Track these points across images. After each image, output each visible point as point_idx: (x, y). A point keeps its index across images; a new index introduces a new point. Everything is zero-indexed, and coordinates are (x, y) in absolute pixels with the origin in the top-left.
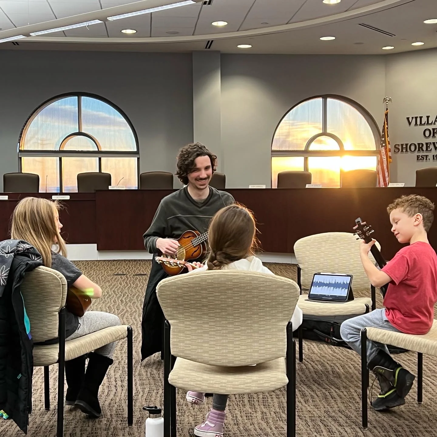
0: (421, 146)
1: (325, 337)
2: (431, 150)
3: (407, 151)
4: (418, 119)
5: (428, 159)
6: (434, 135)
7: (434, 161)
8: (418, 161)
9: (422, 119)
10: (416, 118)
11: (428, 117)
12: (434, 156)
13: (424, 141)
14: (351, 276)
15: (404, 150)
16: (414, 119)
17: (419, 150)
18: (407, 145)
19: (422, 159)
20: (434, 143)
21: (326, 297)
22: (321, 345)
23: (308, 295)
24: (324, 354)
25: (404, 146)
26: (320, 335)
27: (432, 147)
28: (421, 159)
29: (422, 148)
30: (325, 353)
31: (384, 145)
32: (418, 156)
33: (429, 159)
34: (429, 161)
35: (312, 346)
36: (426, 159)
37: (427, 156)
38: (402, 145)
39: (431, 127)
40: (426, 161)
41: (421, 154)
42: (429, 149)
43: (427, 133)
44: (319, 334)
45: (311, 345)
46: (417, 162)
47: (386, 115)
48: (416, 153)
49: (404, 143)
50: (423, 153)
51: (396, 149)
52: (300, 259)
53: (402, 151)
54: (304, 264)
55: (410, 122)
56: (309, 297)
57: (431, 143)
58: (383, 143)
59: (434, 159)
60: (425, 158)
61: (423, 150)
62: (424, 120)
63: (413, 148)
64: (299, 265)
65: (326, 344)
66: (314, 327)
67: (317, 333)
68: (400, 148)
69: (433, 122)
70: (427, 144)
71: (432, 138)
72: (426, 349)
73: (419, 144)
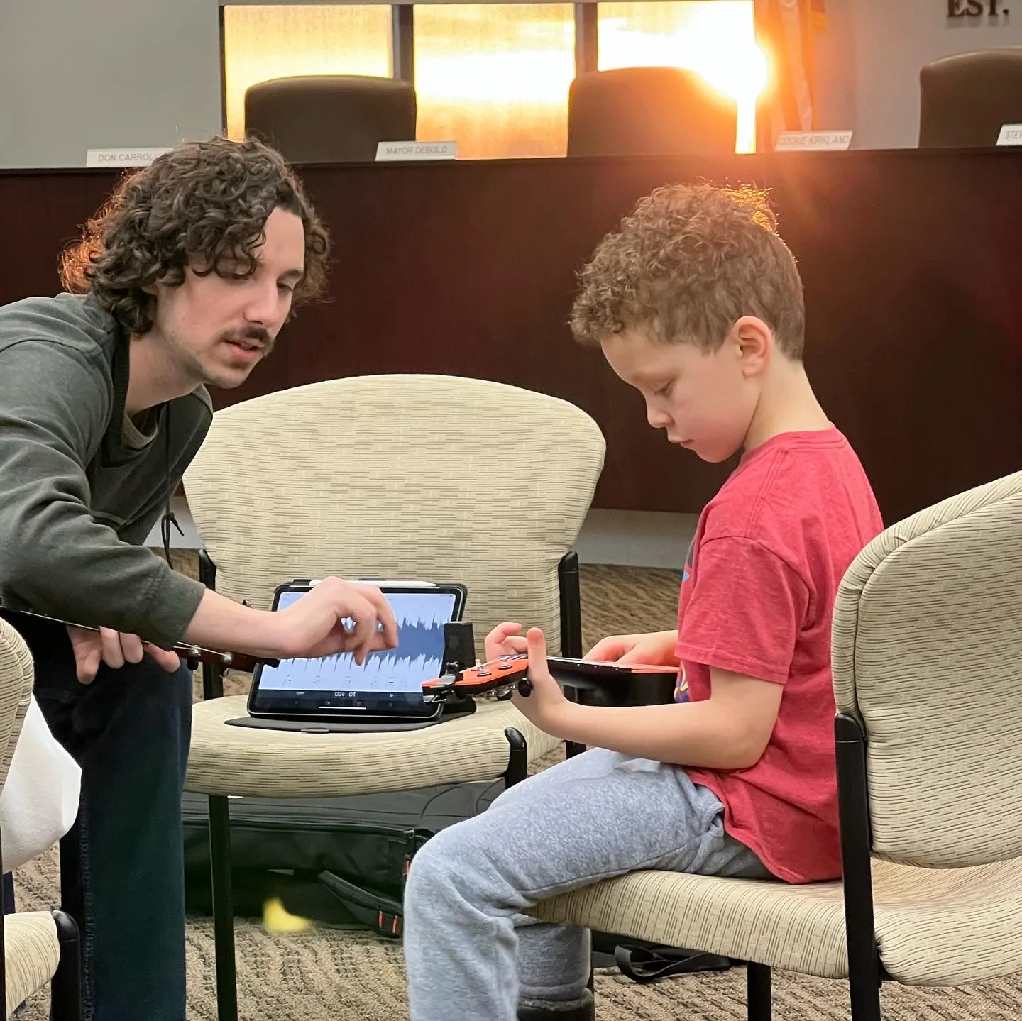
1: (375, 909)
5: (999, 11)
8: (954, 20)
14: (457, 591)
19: (974, 10)
21: (338, 701)
22: (357, 948)
23: (247, 697)
24: (355, 993)
26: (350, 899)
28: (967, 13)
30: (365, 988)
33: (1006, 12)
34: (1006, 22)
35: (307, 956)
36: (993, 12)
40: (993, 24)
44: (348, 891)
45: (303, 951)
46: (950, 26)
52: (209, 515)
54: (230, 541)
56: (252, 706)
60: (986, 10)
64: (209, 546)
65: (382, 942)
66: (322, 862)
67: (334, 889)
72: (799, 945)
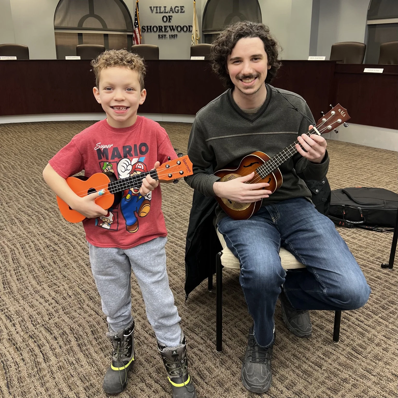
0: (161, 28)
2: (168, 31)
3: (151, 31)
4: (158, 9)
5: (166, 37)
6: (169, 21)
7: (170, 39)
8: (159, 38)
9: (161, 8)
10: (157, 7)
11: (165, 7)
12: (170, 35)
13: (163, 24)
15: (149, 31)
16: (155, 8)
17: (159, 31)
18: (151, 27)
19: (162, 37)
20: (170, 26)
25: (149, 28)
27: (168, 29)
29: (161, 29)
31: (137, 26)
32: (159, 35)
34: (167, 39)
36: (165, 37)
37: (165, 35)
38: (147, 27)
39: (167, 15)
41: (161, 34)
42: (166, 31)
43: (165, 19)
47: (137, 3)
48: (158, 33)
49: (149, 25)
50: (162, 33)
51: (143, 29)
53: (148, 31)
55: (153, 10)
57: (167, 26)
58: (136, 25)
59: (170, 37)
60: (164, 37)
61: (162, 31)
62: (162, 9)
63: (155, 29)
68: (146, 28)
69: (169, 11)
70: (165, 27)
71: (169, 22)
73: (159, 27)
